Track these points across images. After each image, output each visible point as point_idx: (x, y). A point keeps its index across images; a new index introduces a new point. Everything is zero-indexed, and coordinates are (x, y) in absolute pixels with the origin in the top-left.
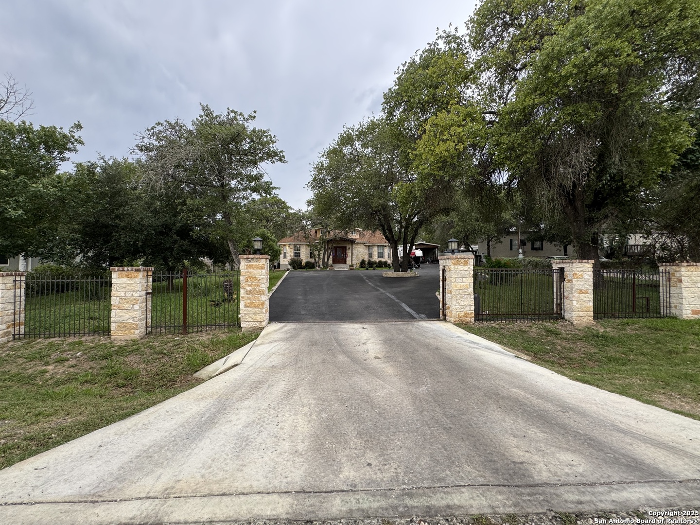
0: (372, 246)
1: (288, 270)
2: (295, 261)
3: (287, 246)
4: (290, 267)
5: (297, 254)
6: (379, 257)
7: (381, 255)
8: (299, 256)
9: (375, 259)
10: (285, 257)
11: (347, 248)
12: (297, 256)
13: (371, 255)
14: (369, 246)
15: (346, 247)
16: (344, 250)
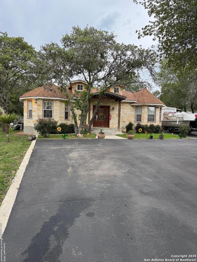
0: (141, 106)
1: (34, 139)
2: (45, 125)
3: (34, 102)
4: (37, 134)
5: (48, 113)
6: (149, 120)
7: (151, 118)
8: (51, 116)
9: (145, 122)
10: (30, 116)
11: (111, 108)
12: (48, 116)
13: (139, 118)
14: (137, 107)
15: (109, 107)
16: (107, 110)
